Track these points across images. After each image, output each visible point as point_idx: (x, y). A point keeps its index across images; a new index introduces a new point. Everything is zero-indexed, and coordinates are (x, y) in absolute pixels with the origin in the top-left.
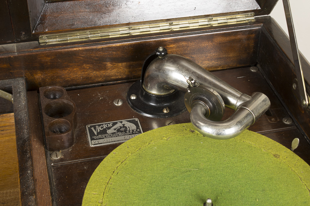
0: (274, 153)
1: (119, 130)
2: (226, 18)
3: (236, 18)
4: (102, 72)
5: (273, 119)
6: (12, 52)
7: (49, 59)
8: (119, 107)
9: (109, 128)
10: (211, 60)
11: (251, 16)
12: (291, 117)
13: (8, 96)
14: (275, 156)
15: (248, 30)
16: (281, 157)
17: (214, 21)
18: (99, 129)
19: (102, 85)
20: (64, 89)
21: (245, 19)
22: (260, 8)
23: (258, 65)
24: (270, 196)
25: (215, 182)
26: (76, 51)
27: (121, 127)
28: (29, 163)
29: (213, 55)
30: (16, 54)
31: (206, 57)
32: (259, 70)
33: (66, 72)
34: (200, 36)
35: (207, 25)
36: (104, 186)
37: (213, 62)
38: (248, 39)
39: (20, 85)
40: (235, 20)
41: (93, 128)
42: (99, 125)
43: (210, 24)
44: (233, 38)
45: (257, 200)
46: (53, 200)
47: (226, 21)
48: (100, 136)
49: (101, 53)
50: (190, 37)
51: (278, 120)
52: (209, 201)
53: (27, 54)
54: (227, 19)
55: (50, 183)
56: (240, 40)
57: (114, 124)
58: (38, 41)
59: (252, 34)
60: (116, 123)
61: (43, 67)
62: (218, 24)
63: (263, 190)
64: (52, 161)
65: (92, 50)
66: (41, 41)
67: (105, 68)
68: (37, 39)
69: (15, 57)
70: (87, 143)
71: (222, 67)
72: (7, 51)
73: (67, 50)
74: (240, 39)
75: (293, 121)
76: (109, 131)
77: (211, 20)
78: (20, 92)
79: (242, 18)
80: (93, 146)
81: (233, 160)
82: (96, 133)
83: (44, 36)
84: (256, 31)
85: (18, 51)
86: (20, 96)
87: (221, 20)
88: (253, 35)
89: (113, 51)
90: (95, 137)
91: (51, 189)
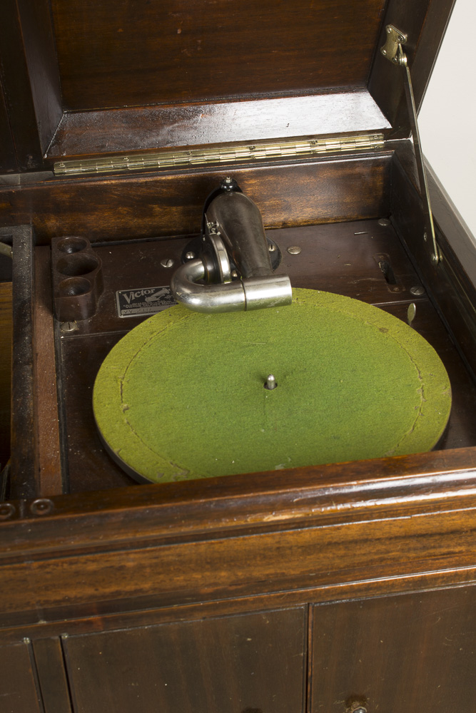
0: (381, 326)
1: (162, 298)
2: (339, 142)
3: (355, 142)
4: (147, 220)
5: (396, 289)
6: (13, 184)
7: (67, 196)
8: (168, 269)
9: (149, 295)
10: (317, 207)
11: (379, 140)
12: (424, 287)
13: (6, 249)
14: (382, 330)
15: (372, 160)
16: (390, 331)
17: (320, 145)
18: (134, 296)
19: (148, 241)
20: (87, 241)
21: (369, 144)
22: (389, 126)
23: (391, 217)
24: (361, 377)
25: (287, 360)
26: (107, 185)
27: (166, 294)
28: (28, 328)
29: (319, 198)
30: (20, 188)
31: (308, 201)
32: (391, 223)
33: (93, 217)
34: (296, 167)
35: (310, 152)
36: (129, 360)
37: (320, 210)
38: (373, 174)
39: (25, 235)
40: (354, 145)
41: (125, 295)
42: (135, 292)
43: (313, 151)
44: (348, 171)
45: (342, 381)
46: (58, 378)
47: (338, 146)
48: (134, 305)
49: (144, 189)
50: (281, 168)
51: (404, 290)
52: (271, 378)
53: (35, 188)
54: (341, 144)
55: (57, 359)
56: (360, 176)
57: (157, 291)
58: (53, 170)
59: (378, 166)
60: (161, 289)
61: (59, 209)
62: (327, 150)
63: (354, 370)
64: (61, 334)
65: (131, 184)
66: (57, 171)
67: (151, 214)
68: (51, 168)
69: (18, 192)
70: (115, 313)
71: (335, 220)
72: (7, 184)
73: (93, 183)
74: (359, 173)
75: (426, 291)
76: (148, 299)
77: (313, 144)
78: (23, 243)
79: (364, 142)
80: (122, 317)
81: (319, 333)
82: (129, 301)
83: (62, 164)
84: (384, 161)
85: (23, 183)
86: (23, 248)
87: (332, 145)
88: (381, 168)
89: (163, 187)
90: (127, 306)
91: (57, 366)
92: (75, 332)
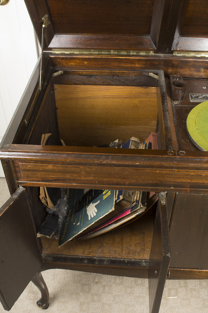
1: (204, 98)
4: (199, 73)
6: (161, 57)
7: (177, 62)
8: (204, 89)
9: (200, 96)
13: (156, 77)
18: (195, 96)
19: (197, 80)
20: (181, 77)
26: (189, 60)
27: (205, 97)
28: (166, 101)
30: (163, 58)
33: (183, 70)
36: (197, 114)
39: (162, 73)
41: (192, 95)
42: (195, 94)
46: (174, 117)
48: (195, 98)
49: (200, 63)
53: (167, 59)
55: (173, 111)
57: (202, 95)
58: (173, 54)
60: (203, 95)
61: (173, 66)
64: (174, 104)
65: (197, 61)
66: (174, 54)
67: (199, 71)
68: (172, 53)
69: (162, 59)
70: (189, 100)
72: (159, 57)
73: (185, 59)
76: (199, 97)
78: (162, 75)
80: (192, 101)
82: (193, 97)
83: (176, 52)
85: (164, 57)
86: (162, 77)
89: (206, 63)
90: (193, 98)
91: (173, 113)
92: (177, 104)
